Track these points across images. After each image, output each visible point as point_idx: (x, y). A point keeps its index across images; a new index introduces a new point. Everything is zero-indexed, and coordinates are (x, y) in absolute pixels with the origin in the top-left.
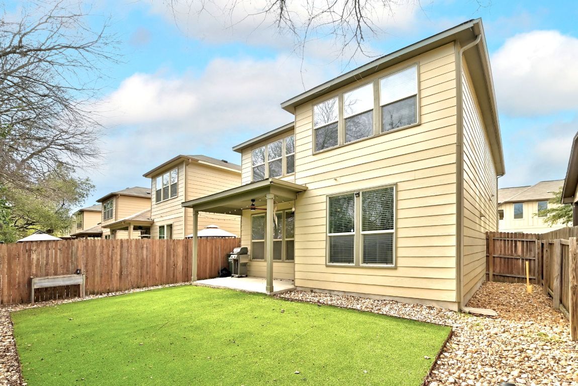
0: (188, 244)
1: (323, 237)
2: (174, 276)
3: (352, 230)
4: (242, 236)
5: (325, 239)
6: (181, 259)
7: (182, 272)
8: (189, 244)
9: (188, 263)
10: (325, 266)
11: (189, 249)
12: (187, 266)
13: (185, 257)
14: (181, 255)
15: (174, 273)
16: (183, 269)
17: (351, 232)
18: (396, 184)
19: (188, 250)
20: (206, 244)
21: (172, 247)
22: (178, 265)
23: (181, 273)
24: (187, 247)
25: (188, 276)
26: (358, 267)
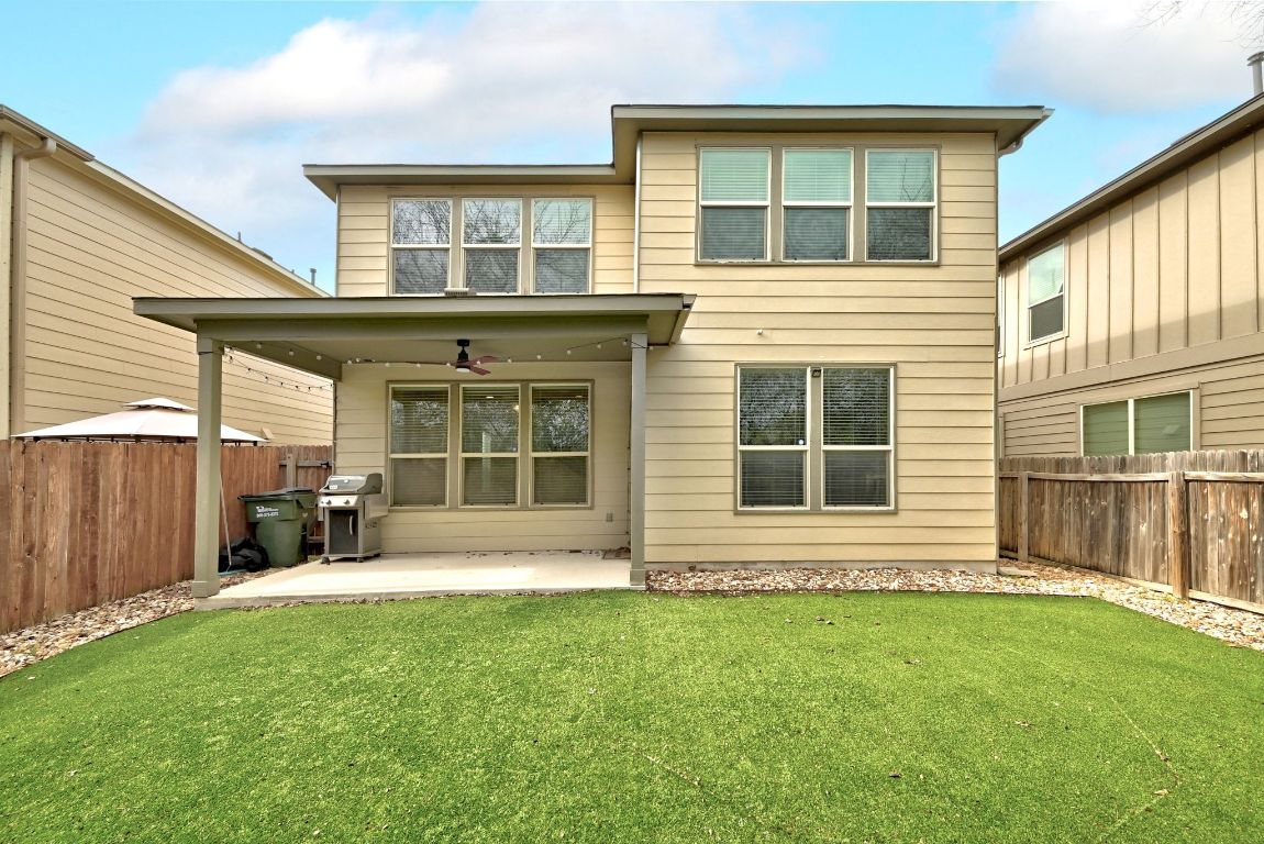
0: (96, 464)
1: (728, 452)
2: (26, 597)
3: (801, 442)
4: (338, 442)
5: (731, 457)
6: (64, 521)
7: (70, 573)
8: (102, 460)
9: (94, 534)
10: (731, 513)
11: (102, 483)
12: (94, 545)
13: (84, 513)
14: (64, 507)
15: (27, 584)
16: (71, 562)
17: (798, 444)
18: (895, 365)
19: (95, 483)
20: (172, 462)
21: (20, 474)
22: (51, 546)
23: (64, 576)
24: (95, 472)
25: (94, 586)
26: (816, 512)
